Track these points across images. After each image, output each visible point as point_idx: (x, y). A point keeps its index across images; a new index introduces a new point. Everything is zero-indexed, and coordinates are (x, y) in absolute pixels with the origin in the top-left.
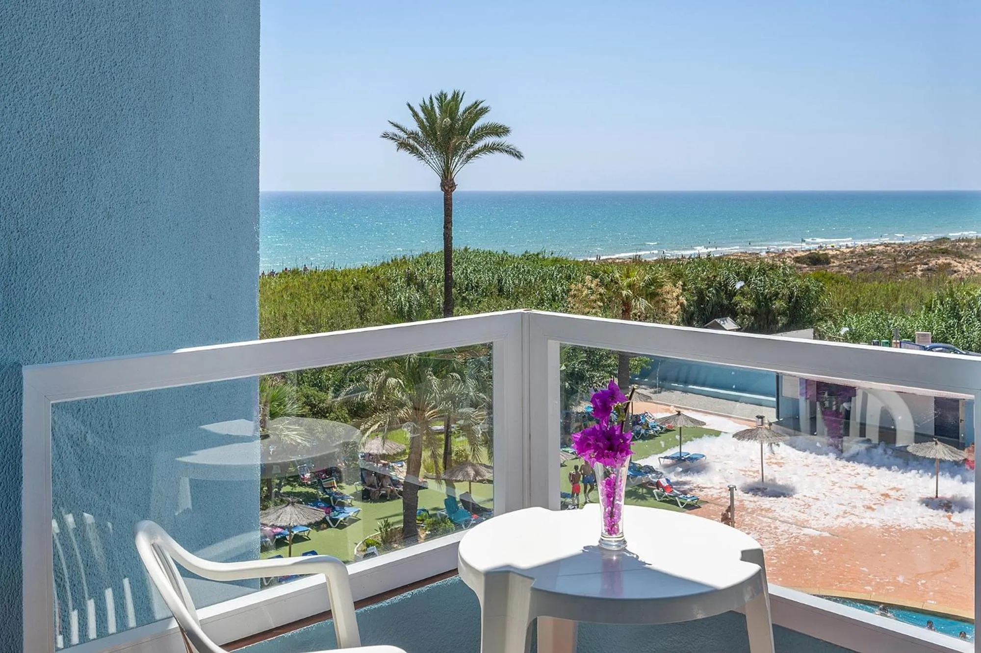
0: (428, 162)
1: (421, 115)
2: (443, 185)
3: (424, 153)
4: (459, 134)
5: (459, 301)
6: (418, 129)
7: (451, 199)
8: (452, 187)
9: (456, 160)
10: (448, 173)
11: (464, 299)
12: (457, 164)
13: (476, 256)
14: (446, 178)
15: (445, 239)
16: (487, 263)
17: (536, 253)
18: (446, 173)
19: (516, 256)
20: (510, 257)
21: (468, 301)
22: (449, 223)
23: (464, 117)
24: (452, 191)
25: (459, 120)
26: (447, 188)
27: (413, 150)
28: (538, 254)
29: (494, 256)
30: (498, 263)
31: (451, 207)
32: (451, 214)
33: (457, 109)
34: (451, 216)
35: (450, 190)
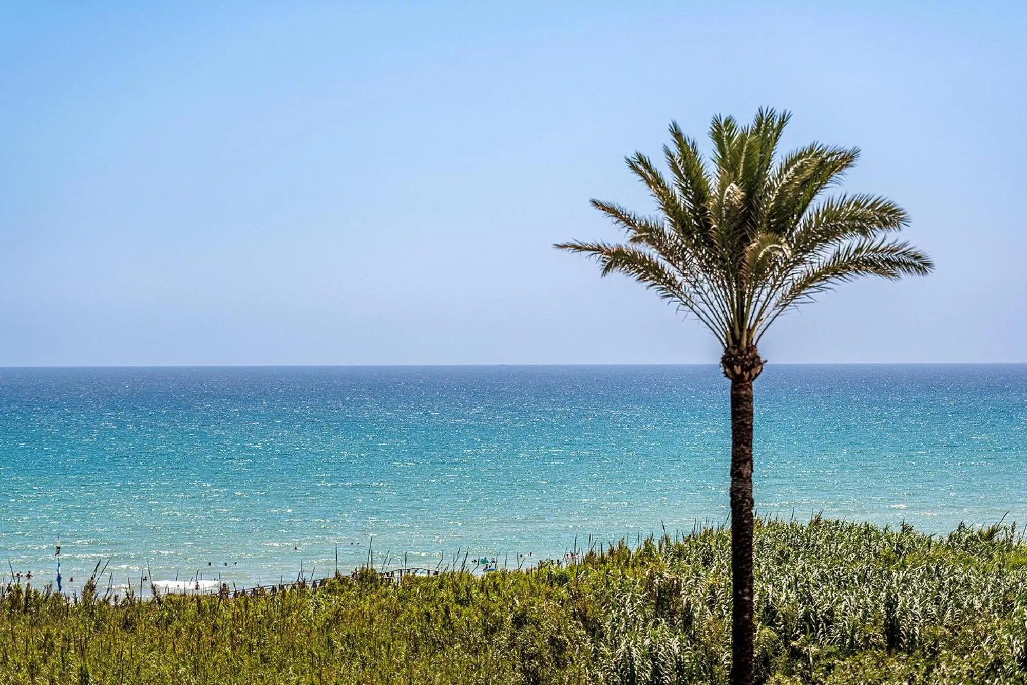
0: (688, 303)
1: (669, 178)
2: (728, 362)
3: (679, 279)
4: (769, 230)
5: (781, 660)
6: (662, 215)
7: (749, 399)
8: (753, 366)
9: (763, 297)
10: (741, 330)
11: (796, 654)
12: (764, 307)
13: (830, 539)
14: (737, 342)
15: (733, 505)
16: (859, 558)
17: (986, 531)
18: (737, 332)
19: (936, 539)
20: (919, 541)
21: (805, 658)
22: (745, 462)
23: (785, 181)
24: (751, 379)
25: (771, 188)
26: (738, 370)
27: (650, 271)
28: (992, 533)
29: (878, 538)
30: (888, 561)
31: (751, 420)
32: (751, 440)
33: (766, 162)
34: (749, 444)
35: (747, 375)
